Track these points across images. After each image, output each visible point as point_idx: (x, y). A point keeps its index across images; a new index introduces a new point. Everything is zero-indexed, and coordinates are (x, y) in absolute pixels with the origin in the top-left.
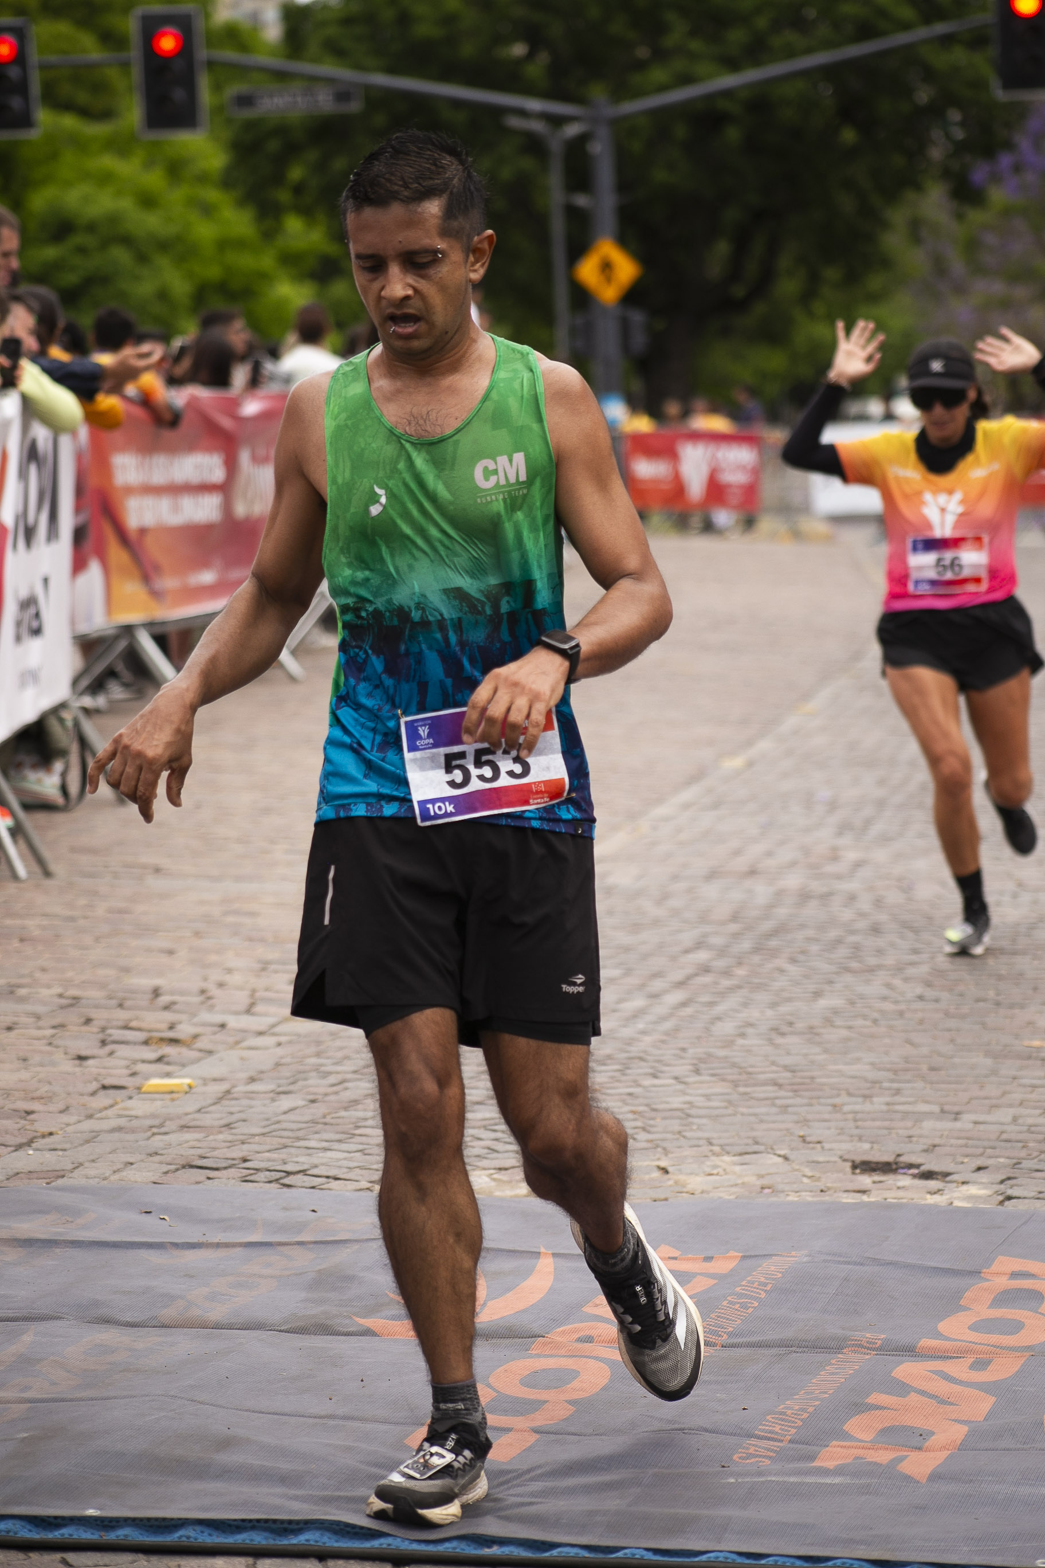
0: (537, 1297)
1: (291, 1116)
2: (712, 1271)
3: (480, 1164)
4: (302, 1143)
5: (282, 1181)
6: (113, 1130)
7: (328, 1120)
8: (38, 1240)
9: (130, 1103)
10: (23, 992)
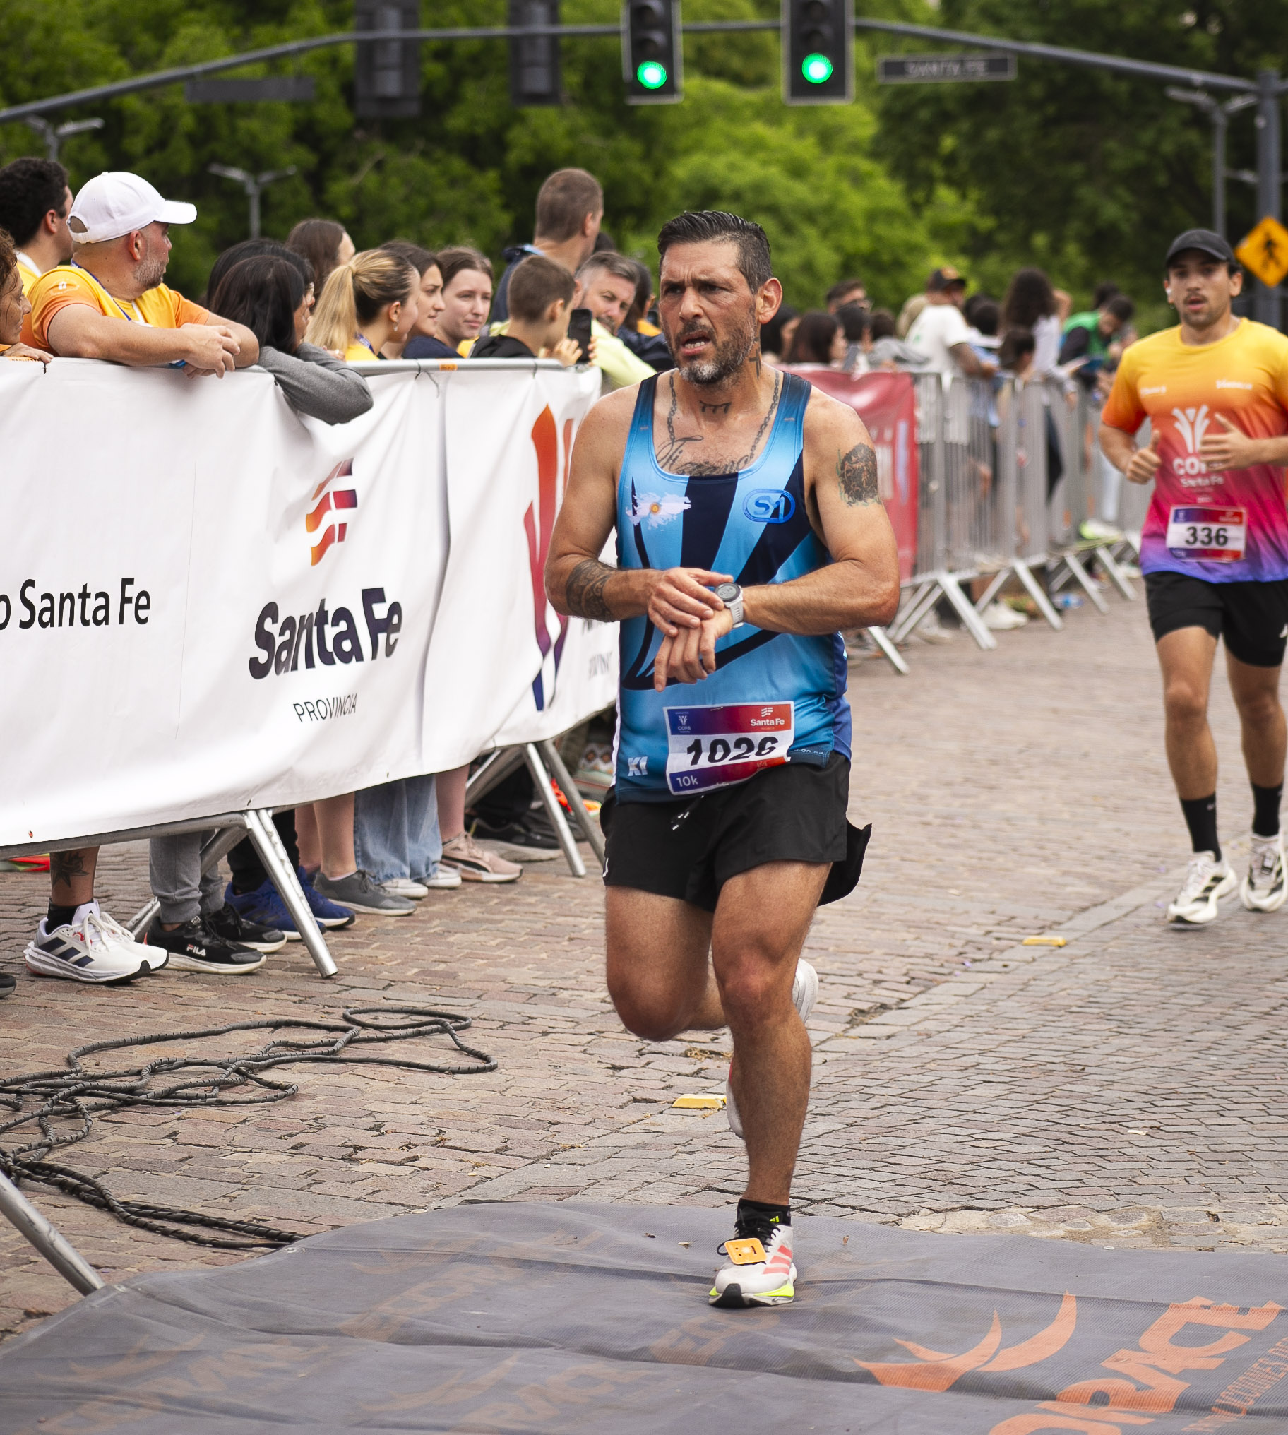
0: (1053, 1349)
1: (825, 1141)
2: (1246, 1326)
3: (1016, 1201)
4: (832, 1170)
5: (803, 1210)
6: (637, 1147)
7: (864, 1146)
8: (538, 1262)
9: (660, 1118)
10: (565, 995)
